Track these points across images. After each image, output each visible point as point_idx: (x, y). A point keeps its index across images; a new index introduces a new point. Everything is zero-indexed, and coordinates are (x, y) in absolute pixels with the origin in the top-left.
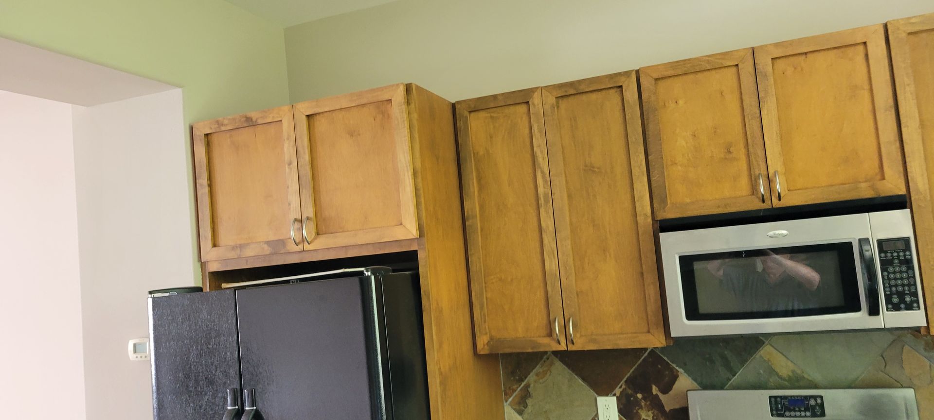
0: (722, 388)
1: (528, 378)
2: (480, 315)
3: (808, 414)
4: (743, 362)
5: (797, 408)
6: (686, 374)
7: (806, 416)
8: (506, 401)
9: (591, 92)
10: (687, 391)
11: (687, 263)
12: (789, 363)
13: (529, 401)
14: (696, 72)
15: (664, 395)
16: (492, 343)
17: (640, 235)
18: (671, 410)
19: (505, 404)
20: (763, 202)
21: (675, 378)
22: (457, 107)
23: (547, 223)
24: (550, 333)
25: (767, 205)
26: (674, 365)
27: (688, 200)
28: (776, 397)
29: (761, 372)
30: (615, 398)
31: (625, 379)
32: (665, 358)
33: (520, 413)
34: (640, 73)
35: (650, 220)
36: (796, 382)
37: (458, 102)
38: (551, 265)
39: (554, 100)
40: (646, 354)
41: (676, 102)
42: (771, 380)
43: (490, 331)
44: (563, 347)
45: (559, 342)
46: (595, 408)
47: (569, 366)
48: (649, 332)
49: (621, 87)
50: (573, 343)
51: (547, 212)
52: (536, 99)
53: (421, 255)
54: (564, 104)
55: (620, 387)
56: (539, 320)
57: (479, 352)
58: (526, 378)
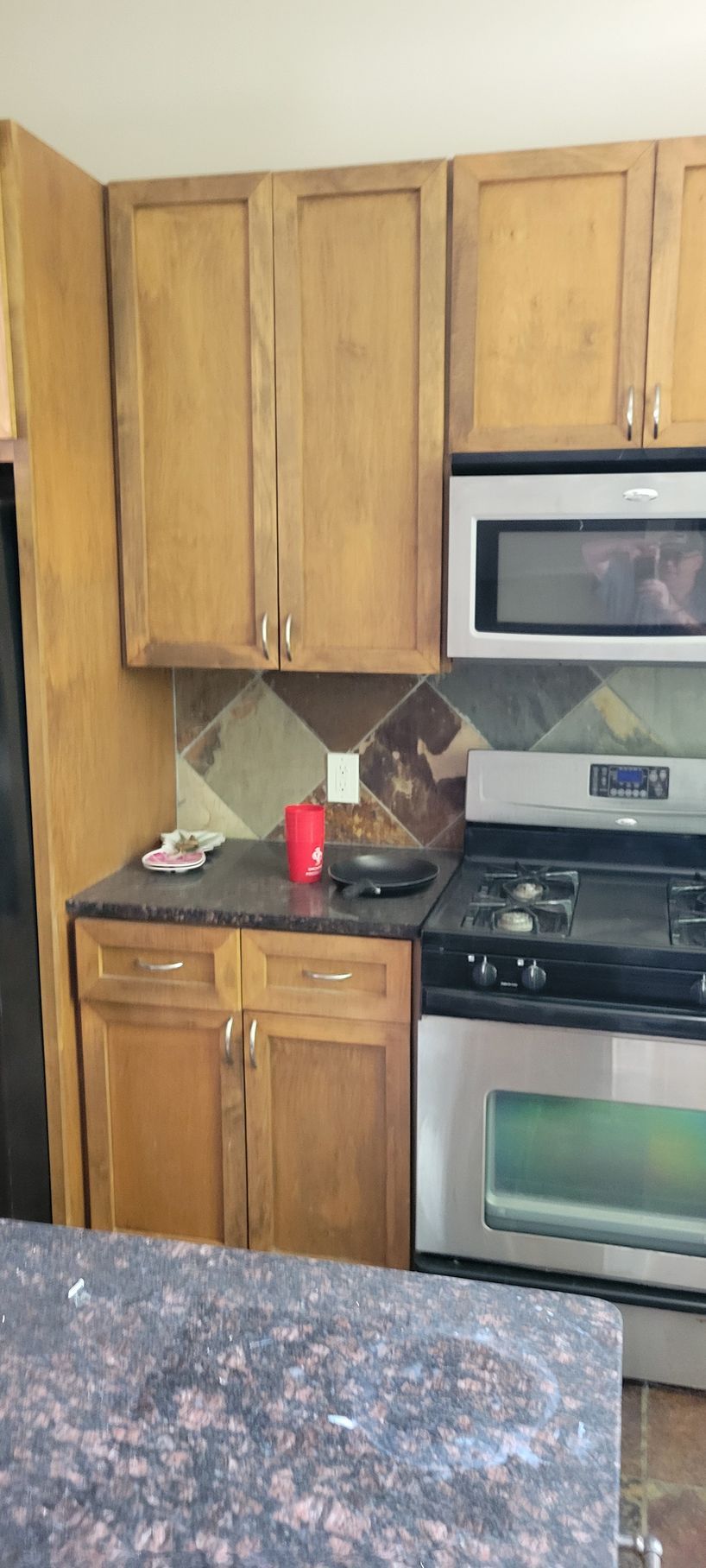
0: (525, 749)
1: (219, 716)
2: (134, 599)
3: (644, 793)
4: (563, 711)
5: (629, 785)
6: (473, 725)
7: (639, 797)
8: (180, 751)
9: (366, 194)
10: (469, 751)
11: (489, 533)
12: (633, 718)
13: (217, 755)
14: (555, 178)
15: (435, 757)
16: (152, 648)
17: (420, 480)
18: (441, 781)
19: (177, 756)
20: (629, 438)
21: (455, 729)
22: (112, 193)
23: (264, 444)
24: (254, 640)
25: (634, 444)
26: (456, 710)
27: (507, 424)
28: (600, 767)
29: (589, 728)
30: (357, 757)
31: (377, 727)
32: (445, 698)
33: (202, 771)
34: (455, 167)
35: (439, 454)
36: (636, 745)
37: (115, 185)
38: (264, 521)
39: (294, 203)
40: (414, 690)
41: (512, 234)
42: (601, 742)
43: (151, 629)
44: (272, 664)
45: (266, 656)
46: (323, 770)
47: (286, 700)
48: (415, 648)
49: (418, 191)
50: (290, 659)
51: (265, 421)
52: (261, 198)
53: (18, 473)
54: (312, 213)
55: (368, 740)
56: (237, 616)
57: (131, 661)
58: (216, 714)
